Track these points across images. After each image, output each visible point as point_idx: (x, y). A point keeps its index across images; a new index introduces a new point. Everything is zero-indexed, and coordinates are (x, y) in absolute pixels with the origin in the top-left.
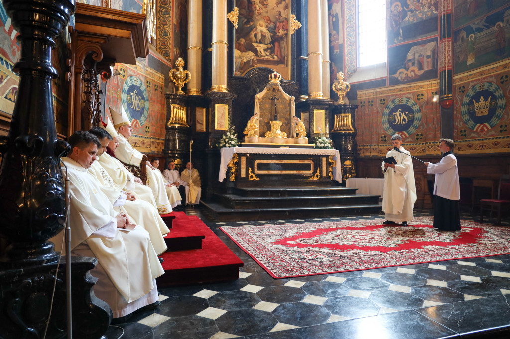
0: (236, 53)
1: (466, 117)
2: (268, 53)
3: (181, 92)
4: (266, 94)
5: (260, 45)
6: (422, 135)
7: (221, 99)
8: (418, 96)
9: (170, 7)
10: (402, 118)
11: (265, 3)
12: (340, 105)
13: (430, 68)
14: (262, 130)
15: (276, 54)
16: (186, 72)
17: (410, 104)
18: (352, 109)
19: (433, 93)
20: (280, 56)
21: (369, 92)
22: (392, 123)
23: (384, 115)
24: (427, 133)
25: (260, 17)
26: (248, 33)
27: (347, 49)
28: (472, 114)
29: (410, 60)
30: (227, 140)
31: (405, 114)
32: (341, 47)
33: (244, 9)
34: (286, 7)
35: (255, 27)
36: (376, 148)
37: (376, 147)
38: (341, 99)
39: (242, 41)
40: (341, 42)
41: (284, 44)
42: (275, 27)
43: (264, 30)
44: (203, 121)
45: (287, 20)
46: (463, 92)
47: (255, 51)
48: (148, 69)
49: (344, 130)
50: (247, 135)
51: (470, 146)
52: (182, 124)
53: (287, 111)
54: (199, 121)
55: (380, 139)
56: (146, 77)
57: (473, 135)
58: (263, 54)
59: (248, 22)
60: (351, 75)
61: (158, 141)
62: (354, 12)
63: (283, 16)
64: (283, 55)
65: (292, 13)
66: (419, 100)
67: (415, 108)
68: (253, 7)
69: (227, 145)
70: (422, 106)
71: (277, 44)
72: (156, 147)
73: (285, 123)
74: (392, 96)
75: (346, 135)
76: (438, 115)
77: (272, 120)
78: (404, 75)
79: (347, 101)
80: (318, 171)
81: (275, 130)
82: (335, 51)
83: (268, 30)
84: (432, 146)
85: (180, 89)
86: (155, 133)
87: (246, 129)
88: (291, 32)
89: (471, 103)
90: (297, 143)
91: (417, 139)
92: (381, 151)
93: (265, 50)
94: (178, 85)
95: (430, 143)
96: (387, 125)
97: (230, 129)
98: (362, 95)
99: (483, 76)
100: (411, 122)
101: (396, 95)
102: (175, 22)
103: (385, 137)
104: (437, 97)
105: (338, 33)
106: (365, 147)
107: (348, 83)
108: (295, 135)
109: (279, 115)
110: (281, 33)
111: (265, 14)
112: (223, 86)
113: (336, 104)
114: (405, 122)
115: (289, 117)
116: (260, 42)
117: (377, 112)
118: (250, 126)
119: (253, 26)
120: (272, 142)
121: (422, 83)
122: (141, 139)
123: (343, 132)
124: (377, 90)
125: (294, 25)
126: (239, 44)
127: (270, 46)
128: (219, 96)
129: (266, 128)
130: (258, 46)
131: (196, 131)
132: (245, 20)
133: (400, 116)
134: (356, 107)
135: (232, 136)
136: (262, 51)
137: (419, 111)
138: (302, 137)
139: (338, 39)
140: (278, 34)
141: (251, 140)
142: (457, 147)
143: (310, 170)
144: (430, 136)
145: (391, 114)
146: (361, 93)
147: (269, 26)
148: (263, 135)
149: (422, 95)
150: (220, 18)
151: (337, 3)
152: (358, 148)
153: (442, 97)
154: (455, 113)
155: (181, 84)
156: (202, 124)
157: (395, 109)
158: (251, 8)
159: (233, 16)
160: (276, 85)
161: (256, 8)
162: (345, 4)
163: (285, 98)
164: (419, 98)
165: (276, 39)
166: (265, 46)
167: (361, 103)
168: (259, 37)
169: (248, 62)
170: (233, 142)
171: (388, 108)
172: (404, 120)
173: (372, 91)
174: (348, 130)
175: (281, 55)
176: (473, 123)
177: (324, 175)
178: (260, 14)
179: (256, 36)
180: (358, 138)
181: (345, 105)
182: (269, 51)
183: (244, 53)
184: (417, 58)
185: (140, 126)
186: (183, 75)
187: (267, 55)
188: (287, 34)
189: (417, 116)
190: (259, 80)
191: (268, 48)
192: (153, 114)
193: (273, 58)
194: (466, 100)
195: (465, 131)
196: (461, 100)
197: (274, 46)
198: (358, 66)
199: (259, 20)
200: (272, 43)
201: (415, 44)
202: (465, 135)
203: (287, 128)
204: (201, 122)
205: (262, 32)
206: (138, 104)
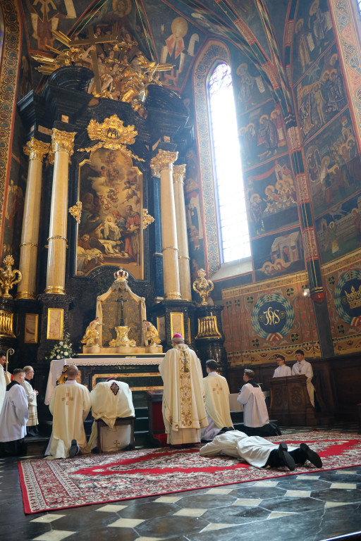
0: (79, 250)
1: (341, 311)
2: (117, 251)
3: (7, 295)
4: (111, 295)
5: (108, 241)
6: (297, 335)
7: (56, 302)
8: (288, 290)
9: (2, 201)
10: (273, 317)
11: (114, 197)
12: (204, 307)
13: (296, 260)
14: (105, 338)
15: (126, 250)
16: (15, 271)
17: (280, 301)
18: (218, 311)
19: (303, 286)
20: (130, 253)
21: (235, 290)
22: (262, 323)
23: (253, 315)
24: (303, 333)
25: (108, 211)
26: (94, 229)
27: (208, 245)
28: (346, 306)
29: (275, 252)
30: (58, 351)
31: (276, 312)
32: (202, 242)
33: (90, 203)
34: (138, 202)
35: (102, 222)
36: (248, 356)
37: (248, 353)
38: (204, 300)
39: (87, 237)
40: (201, 237)
41: (135, 240)
42: (126, 222)
43: (113, 225)
44: (34, 331)
45: (139, 214)
46: (333, 283)
47: (102, 248)
49: (210, 335)
50: (85, 344)
51: (350, 344)
52: (6, 334)
53: (136, 315)
54: (30, 330)
55: (252, 344)
57: (351, 330)
58: (112, 251)
59: (93, 217)
60: (215, 273)
62: (214, 206)
63: (135, 209)
64: (135, 252)
65: (144, 207)
66: (289, 295)
67: (286, 305)
68: (100, 202)
69: (58, 357)
70: (293, 302)
71: (127, 241)
73: (135, 329)
74: (260, 292)
75: (213, 341)
76: (312, 311)
77: (117, 325)
78: (270, 269)
79: (211, 302)
81: (121, 337)
82: (196, 247)
83: (117, 225)
84: (310, 348)
85: (7, 292)
87: (84, 337)
88: (144, 227)
89: (343, 294)
90: (149, 352)
91: (293, 340)
92: (254, 358)
93: (113, 247)
94: (4, 286)
95: (307, 344)
96: (258, 327)
97: (64, 337)
98: (228, 294)
99: (350, 264)
100: (283, 321)
101: (264, 291)
102: (7, 216)
103: (257, 341)
104: (308, 290)
105: (197, 228)
106: (236, 355)
107: (210, 281)
108: (147, 343)
109: (126, 319)
110: (133, 228)
111: (113, 209)
112: (59, 287)
113: (199, 306)
114: (277, 321)
115: (138, 322)
116: (108, 239)
117: (246, 312)
118: (90, 333)
119: (100, 221)
120: (117, 352)
121: (290, 277)
123: (209, 338)
124: (244, 288)
125: (147, 220)
126: (83, 240)
127: (119, 243)
128: (53, 299)
129: (110, 336)
130: (105, 243)
131: (25, 342)
132: (91, 215)
133: (271, 315)
134: (222, 308)
135: (66, 346)
136: (110, 248)
137: (291, 308)
138: (155, 345)
139: (197, 234)
140: (129, 229)
141: (91, 350)
142: (337, 347)
144: (307, 336)
145: (261, 313)
146: (226, 291)
147: (118, 221)
148: (106, 344)
149: (292, 290)
150: (59, 211)
151: (195, 197)
152: (228, 356)
153: (313, 290)
154: (329, 307)
155: (9, 285)
156: (34, 334)
157: (264, 308)
158: (98, 202)
159: (75, 211)
160: (122, 284)
161: (103, 202)
162: (203, 198)
163: (134, 300)
164: (289, 293)
165: (126, 236)
166: (114, 243)
167: (227, 303)
168: (107, 233)
169: (93, 260)
170: (66, 354)
171: (256, 306)
172: (276, 319)
173: (237, 289)
174: (214, 335)
175: (133, 252)
176: (348, 316)
178: (108, 209)
179: (102, 232)
180: (227, 345)
181: (209, 306)
182: (118, 248)
183: (88, 251)
184: (281, 249)
186: (11, 274)
187: (116, 253)
188: (139, 230)
189: (289, 313)
190: (105, 280)
191: (117, 245)
193: (124, 255)
194: (338, 292)
195: (342, 326)
196: (333, 293)
197: (124, 242)
198: (222, 262)
199: (107, 215)
200: (122, 239)
201: (278, 235)
202: (343, 331)
203: (137, 335)
204: (33, 332)
205: (110, 227)
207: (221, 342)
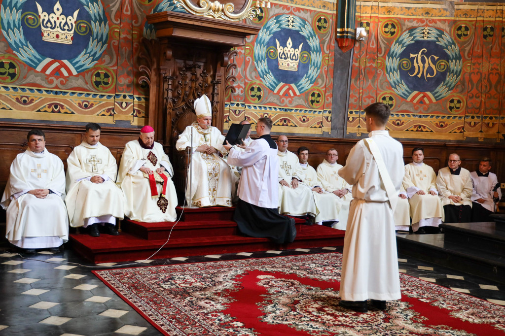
48: (461, 7)
56: (455, 22)
61: (487, 121)
72: (481, 132)
86: (480, 108)
122: (435, 120)
185: (434, 100)
192: (475, 78)
206: (430, 67)
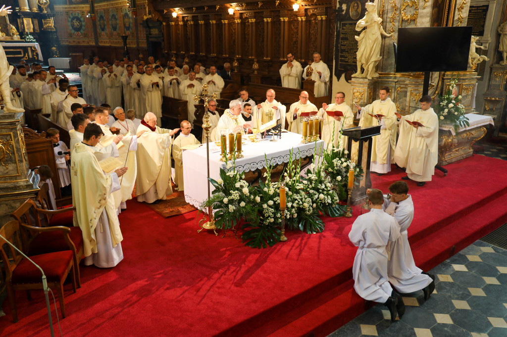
6: (86, 34)
8: (82, 12)
10: (77, 24)
12: (45, 14)
17: (79, 17)
19: (87, 12)
22: (73, 26)
23: (68, 21)
24: (88, 33)
31: (78, 22)
36: (67, 41)
37: (67, 39)
38: (45, 10)
46: (97, 14)
49: (49, 29)
55: (69, 35)
57: (102, 36)
67: (82, 19)
73: (4, 28)
74: (71, 11)
75: (51, 32)
79: (49, 11)
80: (26, 55)
89: (100, 20)
90: (13, 40)
92: (70, 42)
95: (90, 39)
96: (71, 28)
98: (57, 8)
99: (101, 8)
100: (81, 26)
101: (73, 10)
103: (71, 34)
104: (89, 14)
106: (62, 39)
108: (11, 35)
113: (42, 14)
114: (78, 26)
115: (5, 24)
117: (66, 20)
121: (83, 6)
124: (64, 6)
137: (84, 21)
138: (16, 36)
142: (99, 42)
143: (21, 54)
144: (90, 35)
145: (72, 21)
146: (56, 6)
153: (91, 15)
154: (96, 24)
157: (73, 19)
167: (57, 13)
171: (70, 17)
173: (61, 6)
174: (51, 29)
176: (101, 30)
177: (31, 57)
180: (58, 34)
181: (48, 14)
189: (83, 23)
195: (100, 34)
196: (97, 18)
203: (5, 31)
207: (56, 32)
